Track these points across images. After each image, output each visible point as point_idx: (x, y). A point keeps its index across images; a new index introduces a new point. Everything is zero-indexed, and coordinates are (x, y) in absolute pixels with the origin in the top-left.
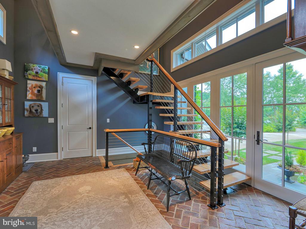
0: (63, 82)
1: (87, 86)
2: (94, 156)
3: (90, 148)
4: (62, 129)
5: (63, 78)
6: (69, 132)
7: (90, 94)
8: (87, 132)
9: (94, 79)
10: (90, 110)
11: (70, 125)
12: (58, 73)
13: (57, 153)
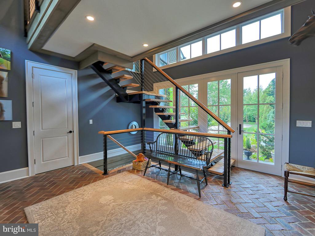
0: (34, 73)
1: (66, 81)
2: (76, 164)
3: (71, 156)
4: (34, 135)
5: (34, 68)
6: (43, 139)
7: (69, 90)
8: (67, 137)
9: (75, 72)
10: (70, 110)
11: (44, 129)
12: (26, 61)
13: (28, 168)
